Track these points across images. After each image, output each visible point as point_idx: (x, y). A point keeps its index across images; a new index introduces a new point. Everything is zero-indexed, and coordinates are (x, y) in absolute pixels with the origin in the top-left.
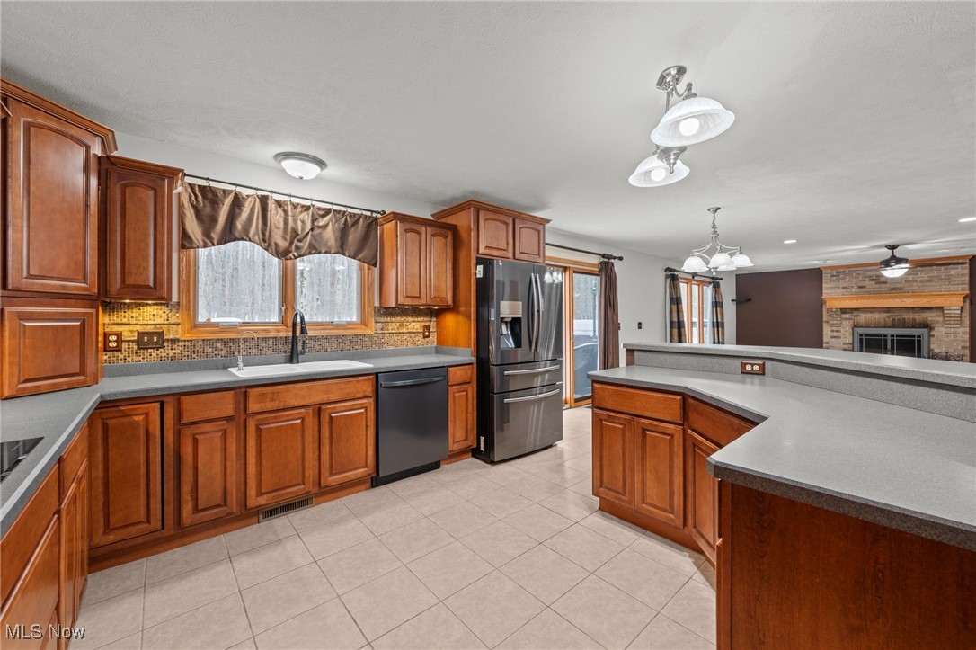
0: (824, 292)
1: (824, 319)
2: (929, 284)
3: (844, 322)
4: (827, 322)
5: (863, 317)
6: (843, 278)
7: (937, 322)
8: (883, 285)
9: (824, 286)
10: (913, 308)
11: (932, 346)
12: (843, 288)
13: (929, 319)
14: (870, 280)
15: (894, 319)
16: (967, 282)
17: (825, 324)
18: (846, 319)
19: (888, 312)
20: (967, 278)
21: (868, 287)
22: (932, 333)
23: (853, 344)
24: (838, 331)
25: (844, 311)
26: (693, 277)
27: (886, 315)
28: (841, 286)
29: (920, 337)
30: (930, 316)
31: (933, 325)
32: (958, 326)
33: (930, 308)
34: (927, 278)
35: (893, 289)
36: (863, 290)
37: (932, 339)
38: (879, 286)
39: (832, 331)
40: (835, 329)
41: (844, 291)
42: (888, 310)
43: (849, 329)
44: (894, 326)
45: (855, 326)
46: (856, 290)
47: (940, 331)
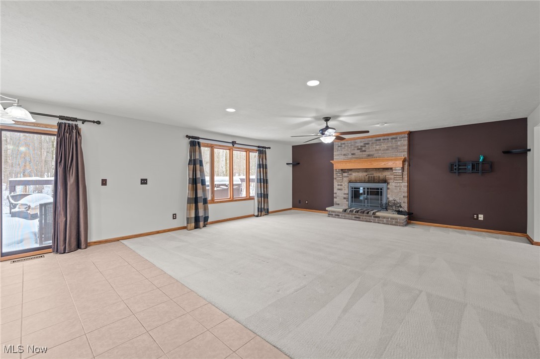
0: (334, 158)
1: (334, 177)
2: (387, 152)
3: (344, 179)
4: (336, 179)
5: (354, 175)
6: (344, 148)
7: (391, 178)
8: (364, 153)
9: (334, 153)
10: (379, 169)
11: (388, 196)
12: (344, 155)
13: (387, 176)
14: (358, 149)
15: (369, 177)
16: (406, 150)
17: (335, 180)
18: (345, 177)
19: (366, 172)
20: (406, 147)
21: (356, 154)
22: (389, 187)
23: (348, 194)
24: (341, 185)
25: (343, 171)
26: (233, 146)
27: (365, 174)
28: (343, 153)
29: (381, 189)
30: (387, 174)
31: (389, 181)
32: (401, 181)
33: (387, 169)
34: (386, 148)
35: (369, 155)
36: (354, 156)
37: (388, 190)
38: (361, 153)
39: (338, 185)
40: (339, 183)
41: (344, 157)
42: (366, 170)
43: (346, 184)
44: (369, 182)
45: (350, 182)
46: (350, 156)
47: (392, 185)
